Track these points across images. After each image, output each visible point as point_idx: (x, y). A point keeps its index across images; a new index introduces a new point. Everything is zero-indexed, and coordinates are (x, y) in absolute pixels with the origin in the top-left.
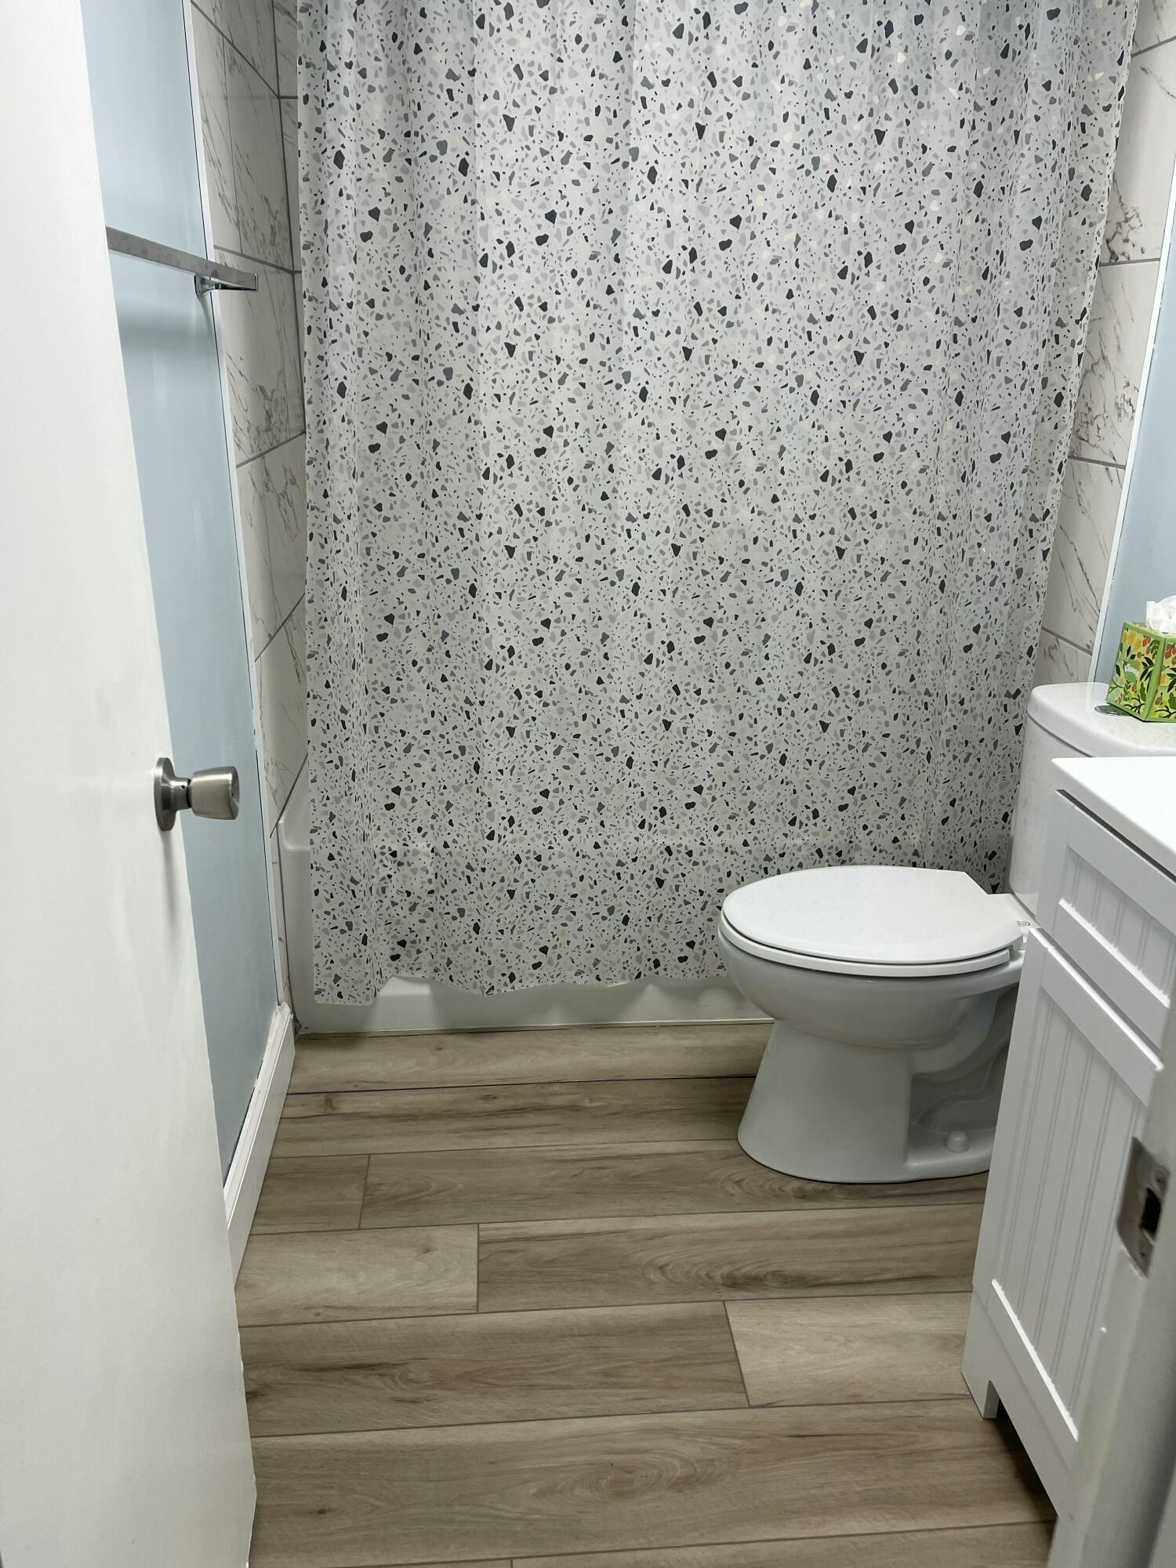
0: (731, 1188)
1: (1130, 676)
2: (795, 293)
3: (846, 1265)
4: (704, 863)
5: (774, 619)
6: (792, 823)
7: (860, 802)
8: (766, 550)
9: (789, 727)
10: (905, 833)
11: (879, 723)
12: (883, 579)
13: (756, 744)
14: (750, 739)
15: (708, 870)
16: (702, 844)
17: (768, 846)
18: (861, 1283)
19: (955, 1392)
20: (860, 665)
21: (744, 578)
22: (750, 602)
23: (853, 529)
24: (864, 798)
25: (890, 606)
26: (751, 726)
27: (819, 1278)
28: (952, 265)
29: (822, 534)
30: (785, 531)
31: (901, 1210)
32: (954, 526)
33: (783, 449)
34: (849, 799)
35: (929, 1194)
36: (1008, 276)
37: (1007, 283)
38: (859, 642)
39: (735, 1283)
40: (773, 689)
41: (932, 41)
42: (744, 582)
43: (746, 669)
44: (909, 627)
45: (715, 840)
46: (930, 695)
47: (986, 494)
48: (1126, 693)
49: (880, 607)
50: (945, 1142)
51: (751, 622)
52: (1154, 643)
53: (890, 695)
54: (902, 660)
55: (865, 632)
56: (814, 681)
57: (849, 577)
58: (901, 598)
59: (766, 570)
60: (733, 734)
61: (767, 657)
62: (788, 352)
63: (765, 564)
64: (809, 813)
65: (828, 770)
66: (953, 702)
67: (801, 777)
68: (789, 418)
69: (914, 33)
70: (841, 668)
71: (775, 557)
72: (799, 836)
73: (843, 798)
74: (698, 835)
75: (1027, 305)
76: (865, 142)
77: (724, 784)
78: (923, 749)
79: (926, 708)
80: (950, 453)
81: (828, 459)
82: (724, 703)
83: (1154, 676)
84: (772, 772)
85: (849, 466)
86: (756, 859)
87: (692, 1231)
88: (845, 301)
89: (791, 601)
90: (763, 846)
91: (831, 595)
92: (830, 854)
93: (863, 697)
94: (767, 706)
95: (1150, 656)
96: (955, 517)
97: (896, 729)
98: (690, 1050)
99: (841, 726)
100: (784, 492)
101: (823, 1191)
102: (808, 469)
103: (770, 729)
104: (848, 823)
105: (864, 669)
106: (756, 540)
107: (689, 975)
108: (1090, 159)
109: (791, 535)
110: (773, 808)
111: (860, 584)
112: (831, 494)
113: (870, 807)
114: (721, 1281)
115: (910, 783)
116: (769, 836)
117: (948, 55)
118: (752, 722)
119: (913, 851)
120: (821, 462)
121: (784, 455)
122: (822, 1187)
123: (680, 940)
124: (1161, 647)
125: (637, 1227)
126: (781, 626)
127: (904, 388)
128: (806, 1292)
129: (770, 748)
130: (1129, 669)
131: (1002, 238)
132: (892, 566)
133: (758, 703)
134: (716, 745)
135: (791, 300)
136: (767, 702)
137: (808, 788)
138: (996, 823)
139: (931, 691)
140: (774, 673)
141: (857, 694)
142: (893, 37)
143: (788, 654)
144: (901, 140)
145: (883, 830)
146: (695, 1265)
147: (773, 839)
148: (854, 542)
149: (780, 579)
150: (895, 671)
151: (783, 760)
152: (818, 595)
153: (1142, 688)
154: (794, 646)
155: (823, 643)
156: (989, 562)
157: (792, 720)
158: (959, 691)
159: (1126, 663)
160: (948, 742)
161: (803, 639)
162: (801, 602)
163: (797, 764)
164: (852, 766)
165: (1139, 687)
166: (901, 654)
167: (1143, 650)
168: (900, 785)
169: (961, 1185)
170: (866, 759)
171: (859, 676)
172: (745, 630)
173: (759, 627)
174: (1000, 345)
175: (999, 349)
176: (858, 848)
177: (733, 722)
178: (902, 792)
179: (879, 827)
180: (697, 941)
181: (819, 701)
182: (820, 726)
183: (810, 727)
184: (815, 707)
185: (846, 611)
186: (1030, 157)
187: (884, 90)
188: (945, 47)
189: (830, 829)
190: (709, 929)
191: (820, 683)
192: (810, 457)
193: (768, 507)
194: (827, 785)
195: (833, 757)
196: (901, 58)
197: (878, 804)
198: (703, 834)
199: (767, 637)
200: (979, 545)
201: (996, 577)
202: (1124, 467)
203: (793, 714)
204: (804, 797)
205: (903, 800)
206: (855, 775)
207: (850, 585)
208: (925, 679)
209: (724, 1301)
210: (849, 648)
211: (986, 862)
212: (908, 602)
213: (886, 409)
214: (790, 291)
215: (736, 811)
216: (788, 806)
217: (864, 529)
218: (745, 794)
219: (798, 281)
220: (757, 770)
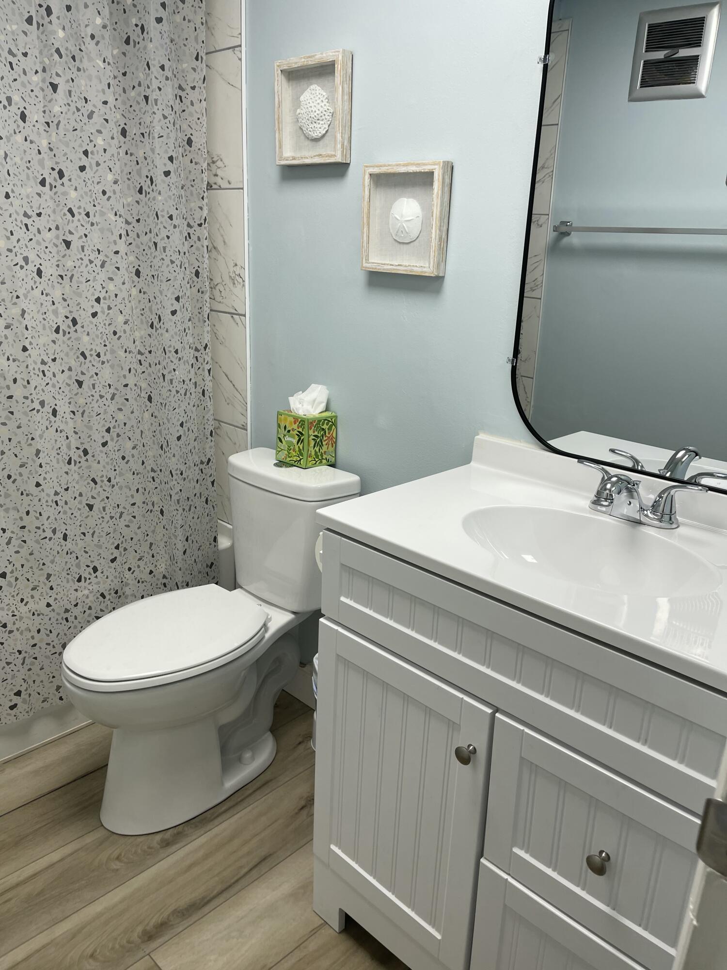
0: (116, 865)
1: (290, 444)
2: (11, 194)
3: (217, 879)
4: (18, 629)
5: (41, 436)
6: (79, 580)
7: (123, 553)
8: (25, 387)
9: (65, 513)
10: (156, 566)
11: (127, 497)
12: (112, 399)
13: (44, 531)
14: (38, 528)
15: (21, 633)
16: (13, 616)
17: (66, 601)
18: (230, 886)
19: (316, 926)
20: (108, 460)
21: (11, 410)
22: (19, 427)
23: (86, 366)
24: (125, 549)
25: (120, 416)
26: (37, 518)
27: (203, 898)
28: (119, 183)
29: (63, 371)
30: (37, 372)
31: (233, 820)
32: (151, 359)
33: (24, 312)
34: (116, 553)
35: (242, 800)
36: (160, 193)
37: (160, 198)
38: (104, 444)
39: (149, 936)
40: (49, 489)
41: (79, 25)
42: (12, 413)
43: (25, 477)
44: (135, 428)
45: (23, 609)
46: (155, 472)
47: (172, 337)
48: (289, 453)
49: (113, 418)
50: (240, 759)
51: (23, 442)
52: (301, 422)
53: (131, 477)
54: (135, 452)
55: (107, 437)
56: (76, 476)
57: (89, 400)
58: (127, 410)
59: (28, 402)
60: (23, 527)
61: (41, 466)
62: (14, 239)
63: (26, 398)
64: (90, 570)
65: (99, 537)
66: (177, 474)
67: (79, 546)
68: (23, 288)
69: (67, 18)
70: (95, 465)
71: (33, 392)
72: (85, 588)
73: (112, 554)
74: (8, 610)
75: (175, 213)
76: (43, 90)
77: (22, 566)
78: (156, 508)
79: (154, 481)
80: (138, 310)
81: (57, 317)
82: (11, 505)
83: (306, 441)
84: (59, 549)
85: (74, 322)
86: (58, 614)
87: (99, 915)
88: (46, 202)
89: (50, 422)
90: (62, 603)
91: (78, 415)
92: (110, 594)
93: (113, 481)
94: (47, 501)
95: (300, 430)
96: (150, 352)
97: (139, 499)
98: (36, 773)
99: (103, 504)
100: (31, 343)
101: (178, 833)
102: (44, 325)
103: (52, 518)
104: (119, 570)
105: (110, 462)
106: (15, 381)
107: (21, 716)
108: (188, 120)
109: (41, 374)
110: (64, 574)
111: (98, 404)
112: (64, 342)
113: (131, 554)
114: (140, 941)
115: (153, 532)
116: (64, 595)
117: (93, 37)
118: (38, 515)
119: (162, 576)
120: (54, 320)
121: (26, 316)
122: (175, 831)
123: (8, 694)
124: (306, 424)
125: (57, 934)
126: (46, 441)
127: (102, 266)
128: (200, 914)
129: (54, 531)
130: (288, 438)
131: (149, 167)
132: (116, 389)
133: (40, 500)
134: (11, 538)
135: (9, 200)
136: (46, 498)
137: (86, 552)
138: (210, 544)
139: (155, 469)
140: (48, 476)
141: (109, 480)
142: (53, 17)
143: (55, 461)
144: (70, 92)
145: (142, 568)
146: (116, 939)
147: (67, 596)
148: (88, 375)
149: (39, 407)
150: (131, 460)
151: (65, 537)
152: (69, 415)
153: (300, 450)
154: (58, 454)
155: (78, 448)
156: (182, 380)
157: (66, 508)
158: (179, 466)
159: (285, 436)
160: (178, 501)
161: (64, 448)
162: (58, 422)
163: (75, 538)
164: (115, 530)
165: (297, 449)
166: (134, 448)
167: (295, 427)
168: (148, 535)
169: (258, 784)
170: (122, 523)
171: (108, 467)
172: (19, 448)
173: (30, 445)
174: (163, 239)
175: (163, 242)
176: (127, 584)
177: (21, 519)
178: (150, 539)
179: (139, 566)
180: (23, 689)
181: (83, 490)
182: (87, 508)
183: (79, 509)
184: (81, 495)
185: (91, 424)
186: (159, 116)
187: (52, 55)
188: (89, 31)
189: (107, 578)
190: (30, 677)
191: (81, 477)
192: (44, 316)
193: (21, 355)
194: (100, 547)
195: (101, 527)
196: (61, 34)
197: (136, 552)
198: (13, 608)
199: (38, 452)
200: (174, 370)
201: (187, 390)
202: (245, 316)
203: (66, 503)
204: (84, 560)
205: (151, 544)
206: (118, 536)
207: (91, 406)
208: (150, 462)
209: (149, 954)
210: (98, 449)
211: (208, 570)
212: (132, 412)
213: (94, 281)
214: (7, 193)
215: (36, 583)
216: (74, 569)
217: (93, 366)
218: (42, 569)
219: (11, 186)
220: (48, 549)
